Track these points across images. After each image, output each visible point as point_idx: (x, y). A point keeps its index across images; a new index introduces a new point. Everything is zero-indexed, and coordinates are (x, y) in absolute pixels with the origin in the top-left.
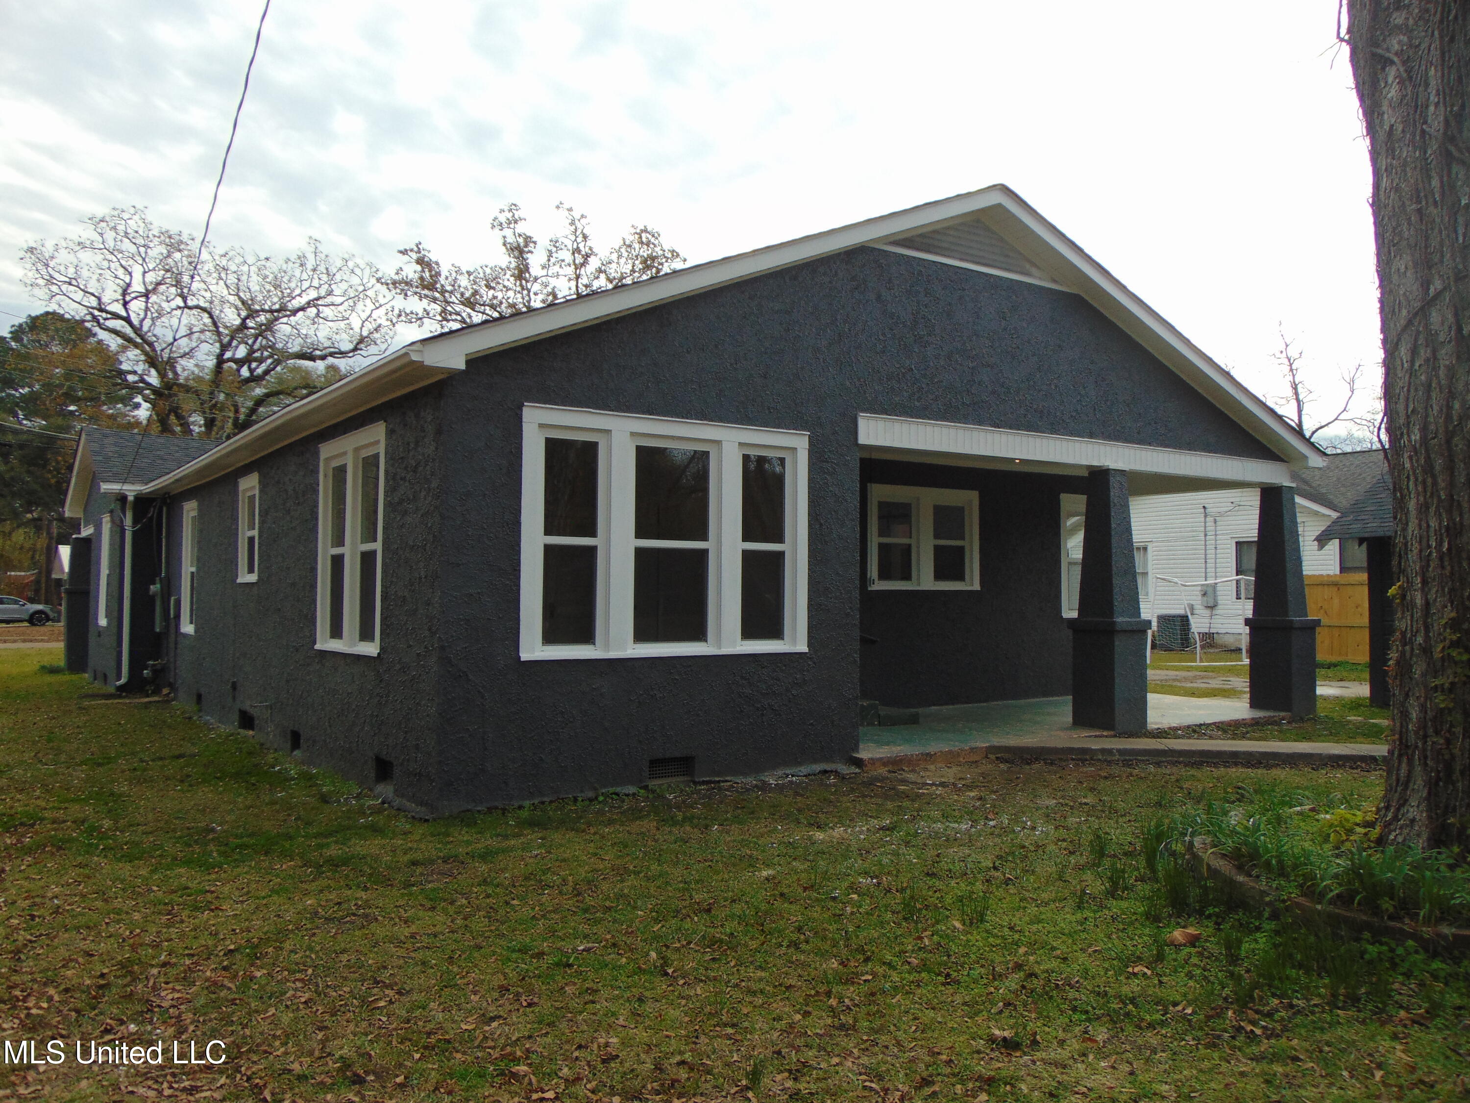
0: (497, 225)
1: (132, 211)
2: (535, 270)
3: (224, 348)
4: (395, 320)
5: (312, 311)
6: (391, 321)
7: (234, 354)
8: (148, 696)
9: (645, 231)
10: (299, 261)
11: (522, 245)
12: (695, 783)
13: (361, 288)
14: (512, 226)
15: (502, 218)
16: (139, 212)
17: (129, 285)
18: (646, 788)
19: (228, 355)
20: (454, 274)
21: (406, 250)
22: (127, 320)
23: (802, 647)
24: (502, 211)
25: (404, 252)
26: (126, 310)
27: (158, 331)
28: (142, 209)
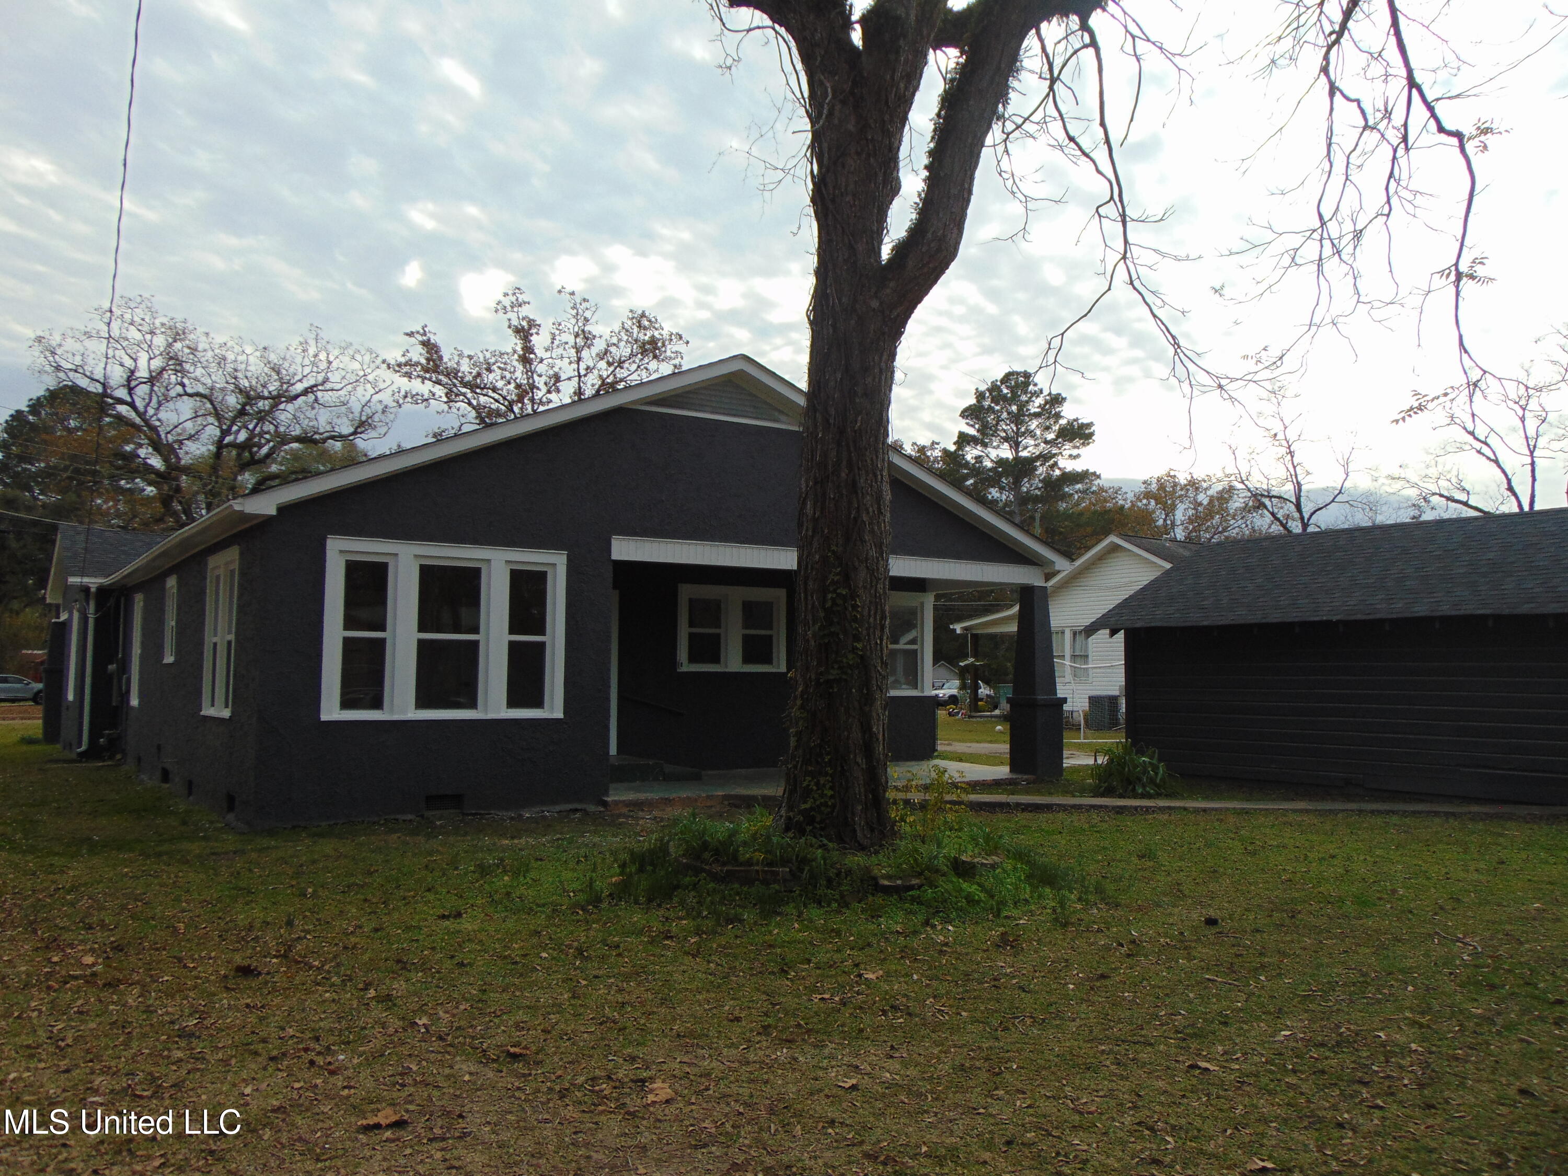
0: (500, 308)
1: (139, 299)
2: (540, 352)
3: (225, 433)
4: (401, 401)
5: (311, 397)
6: (398, 402)
7: (236, 438)
8: (104, 761)
9: (643, 315)
10: (300, 347)
11: (526, 327)
12: (464, 814)
13: (362, 373)
14: (515, 309)
15: (507, 302)
16: (146, 301)
17: (132, 372)
18: (422, 816)
19: (228, 439)
20: (456, 358)
21: (412, 333)
22: (132, 405)
23: (559, 714)
24: (506, 295)
25: (411, 334)
26: (130, 394)
27: (162, 415)
28: (149, 297)
